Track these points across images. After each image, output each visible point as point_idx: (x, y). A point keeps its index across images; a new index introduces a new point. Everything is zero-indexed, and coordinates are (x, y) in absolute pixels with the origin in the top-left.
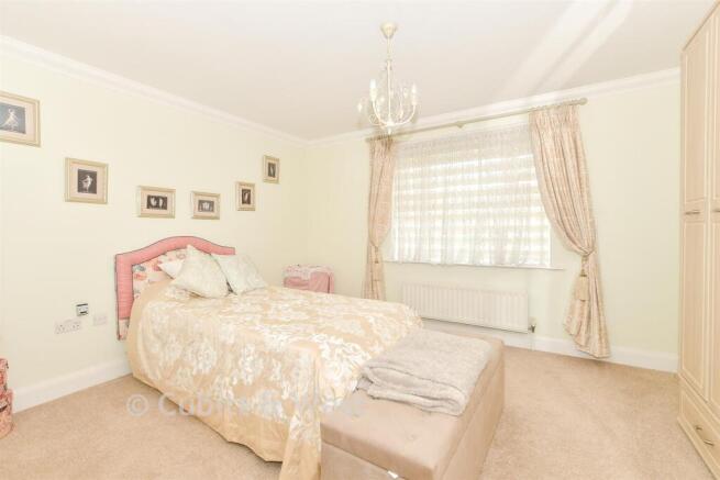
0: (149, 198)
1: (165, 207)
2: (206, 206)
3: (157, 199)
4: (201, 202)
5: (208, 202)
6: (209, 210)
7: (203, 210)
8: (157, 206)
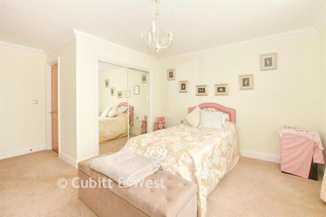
0: (199, 89)
1: (204, 92)
2: (221, 90)
3: (201, 89)
4: (219, 88)
5: (222, 88)
6: (223, 91)
7: (219, 91)
8: (202, 92)
